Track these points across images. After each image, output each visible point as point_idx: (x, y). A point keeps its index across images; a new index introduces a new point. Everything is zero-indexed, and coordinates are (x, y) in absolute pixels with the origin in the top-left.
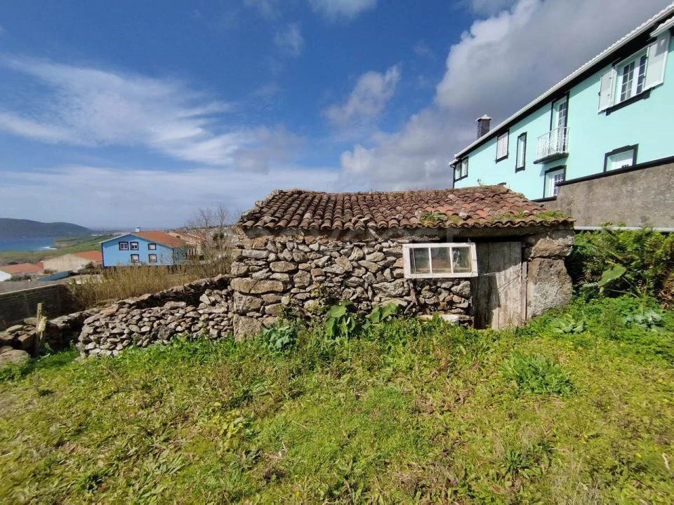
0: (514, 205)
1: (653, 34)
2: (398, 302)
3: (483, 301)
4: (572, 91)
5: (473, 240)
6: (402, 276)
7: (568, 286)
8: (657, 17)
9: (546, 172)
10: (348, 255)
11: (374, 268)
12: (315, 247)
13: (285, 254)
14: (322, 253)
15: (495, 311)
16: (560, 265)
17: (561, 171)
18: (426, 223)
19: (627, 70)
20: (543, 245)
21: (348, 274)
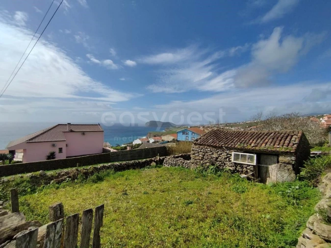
6: (231, 161)
7: (293, 175)
10: (217, 153)
11: (224, 157)
12: (209, 150)
15: (268, 179)
16: (290, 167)
20: (281, 158)
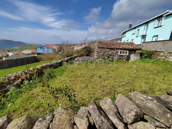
0: (134, 46)
1: (163, 16)
2: (117, 58)
3: (128, 59)
4: (149, 22)
5: (128, 50)
6: (118, 55)
7: (140, 57)
8: (164, 13)
9: (142, 38)
10: (111, 51)
11: (115, 53)
12: (107, 50)
13: (103, 51)
14: (108, 51)
15: (130, 60)
16: (139, 54)
17: (145, 38)
18: (122, 48)
19: (159, 20)
20: (137, 51)
21: (111, 54)
